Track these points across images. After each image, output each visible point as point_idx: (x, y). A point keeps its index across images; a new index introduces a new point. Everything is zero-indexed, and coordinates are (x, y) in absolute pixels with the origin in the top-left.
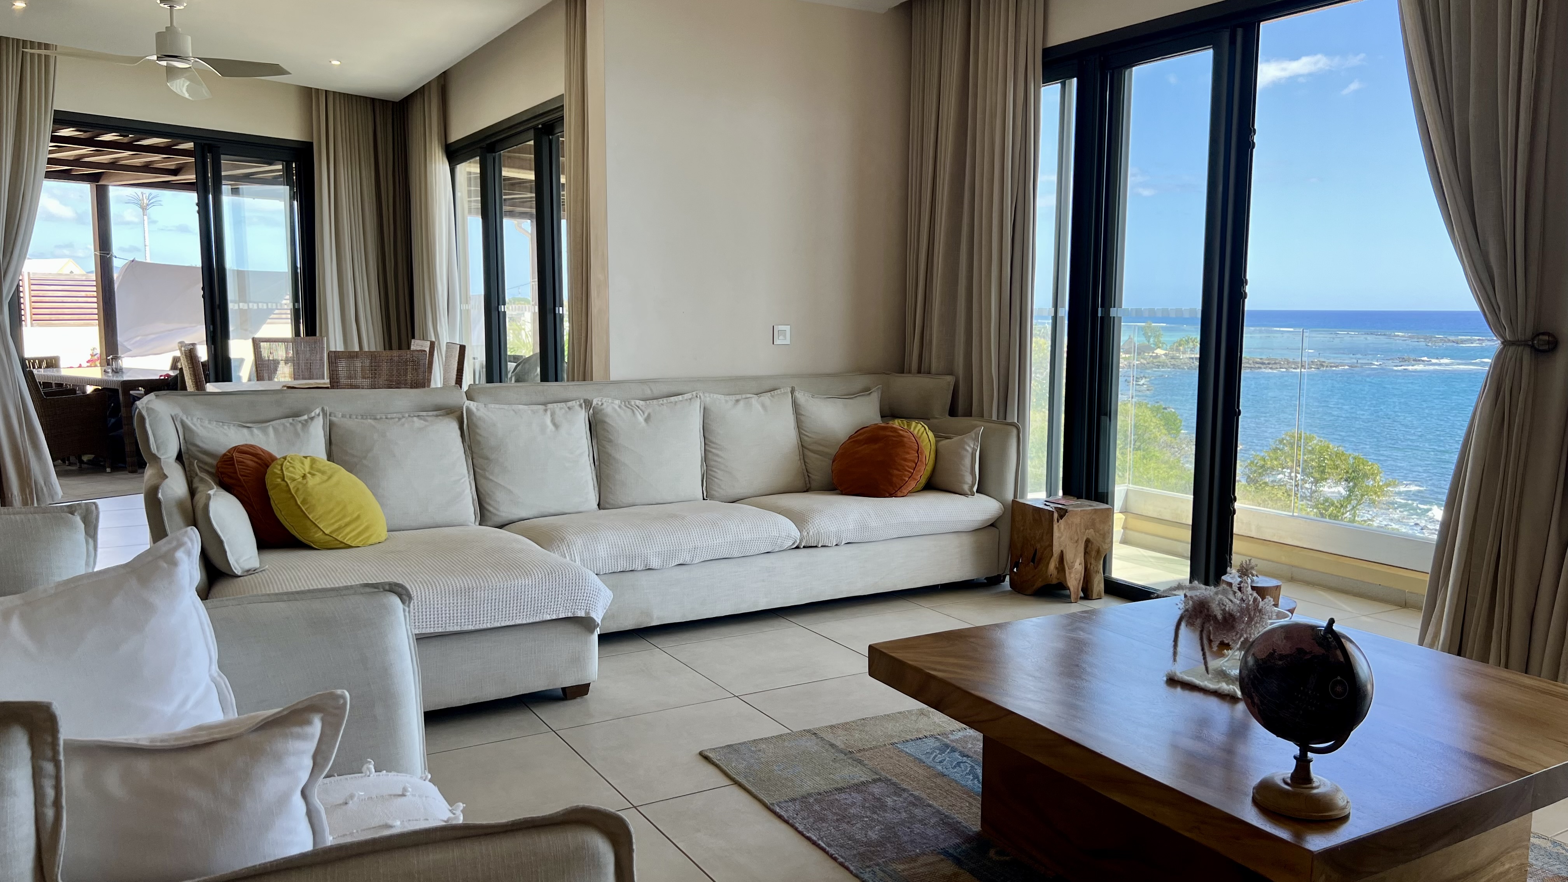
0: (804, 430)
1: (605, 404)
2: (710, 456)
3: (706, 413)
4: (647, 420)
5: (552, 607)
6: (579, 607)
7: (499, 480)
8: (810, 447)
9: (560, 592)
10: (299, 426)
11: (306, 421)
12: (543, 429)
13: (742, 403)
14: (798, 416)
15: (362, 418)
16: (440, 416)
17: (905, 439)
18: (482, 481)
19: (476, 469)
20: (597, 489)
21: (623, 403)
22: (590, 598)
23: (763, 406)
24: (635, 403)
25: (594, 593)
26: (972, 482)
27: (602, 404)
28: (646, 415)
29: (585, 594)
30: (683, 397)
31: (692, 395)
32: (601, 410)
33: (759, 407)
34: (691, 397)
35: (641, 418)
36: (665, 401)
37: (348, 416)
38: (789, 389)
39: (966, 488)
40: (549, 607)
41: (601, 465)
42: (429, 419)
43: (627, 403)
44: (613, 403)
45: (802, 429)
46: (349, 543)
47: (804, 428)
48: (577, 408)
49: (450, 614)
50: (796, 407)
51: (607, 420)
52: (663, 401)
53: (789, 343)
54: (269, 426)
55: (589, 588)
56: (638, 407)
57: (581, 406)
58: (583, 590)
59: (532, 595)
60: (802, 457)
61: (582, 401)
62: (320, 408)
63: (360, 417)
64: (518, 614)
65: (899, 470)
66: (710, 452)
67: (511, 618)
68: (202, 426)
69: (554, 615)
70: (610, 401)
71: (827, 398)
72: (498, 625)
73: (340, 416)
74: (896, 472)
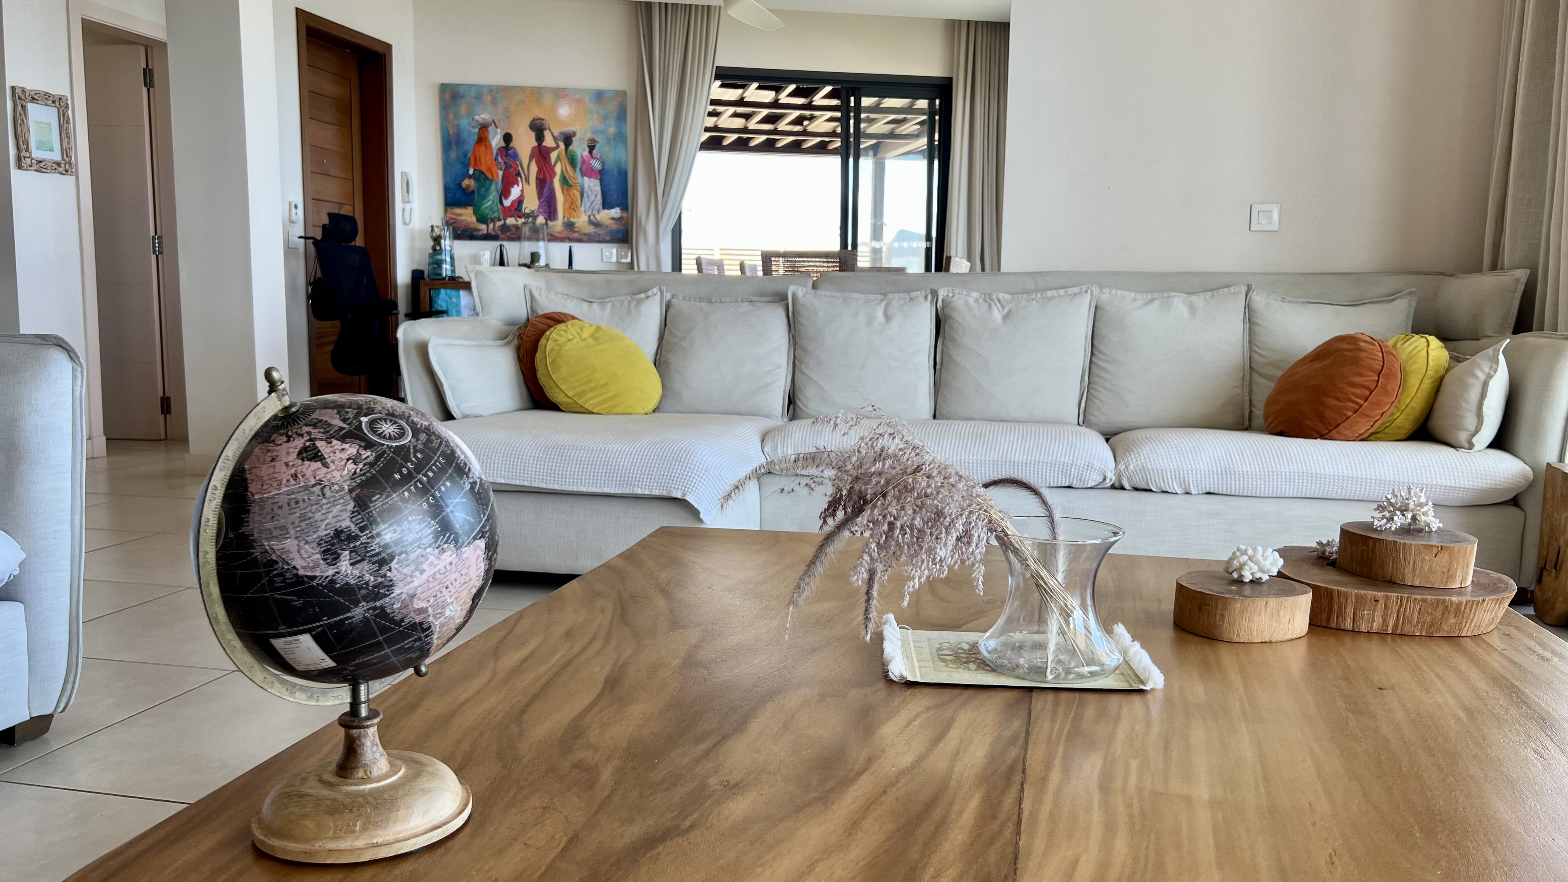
0: (1260, 348)
1: (957, 296)
2: (1095, 370)
3: (1097, 311)
4: (1006, 317)
5: (645, 480)
6: (677, 486)
7: (813, 375)
8: (1261, 370)
9: (657, 465)
10: (634, 303)
11: (642, 299)
12: (870, 320)
13: (1156, 303)
14: (1252, 326)
15: (700, 301)
16: (770, 302)
17: (1363, 354)
18: (798, 374)
19: (796, 361)
20: (932, 397)
21: (983, 296)
22: (691, 479)
23: (1192, 309)
24: (997, 295)
25: (698, 473)
26: (1476, 428)
27: (953, 296)
28: (1006, 310)
29: (686, 473)
30: (1066, 292)
31: (1081, 289)
32: (950, 303)
33: (1185, 311)
34: (1078, 291)
35: (997, 315)
36: (1039, 295)
37: (688, 299)
38: (1244, 289)
39: (1463, 437)
40: (641, 480)
41: (943, 369)
42: (758, 304)
43: (987, 296)
44: (968, 296)
45: (1257, 346)
46: (590, 409)
47: (1257, 343)
48: (922, 299)
49: (536, 468)
50: (1251, 313)
51: (955, 315)
52: (1036, 295)
53: (1276, 229)
54: (607, 302)
55: (693, 466)
56: (999, 301)
57: (926, 297)
58: (684, 468)
59: (624, 462)
60: (1246, 383)
61: (928, 292)
62: (658, 287)
63: (697, 300)
64: (606, 482)
65: (1338, 400)
66: (1096, 364)
67: (598, 485)
68: (546, 297)
69: (647, 490)
70: (965, 293)
71: (1308, 303)
72: (583, 489)
73: (681, 298)
74: (1333, 402)
